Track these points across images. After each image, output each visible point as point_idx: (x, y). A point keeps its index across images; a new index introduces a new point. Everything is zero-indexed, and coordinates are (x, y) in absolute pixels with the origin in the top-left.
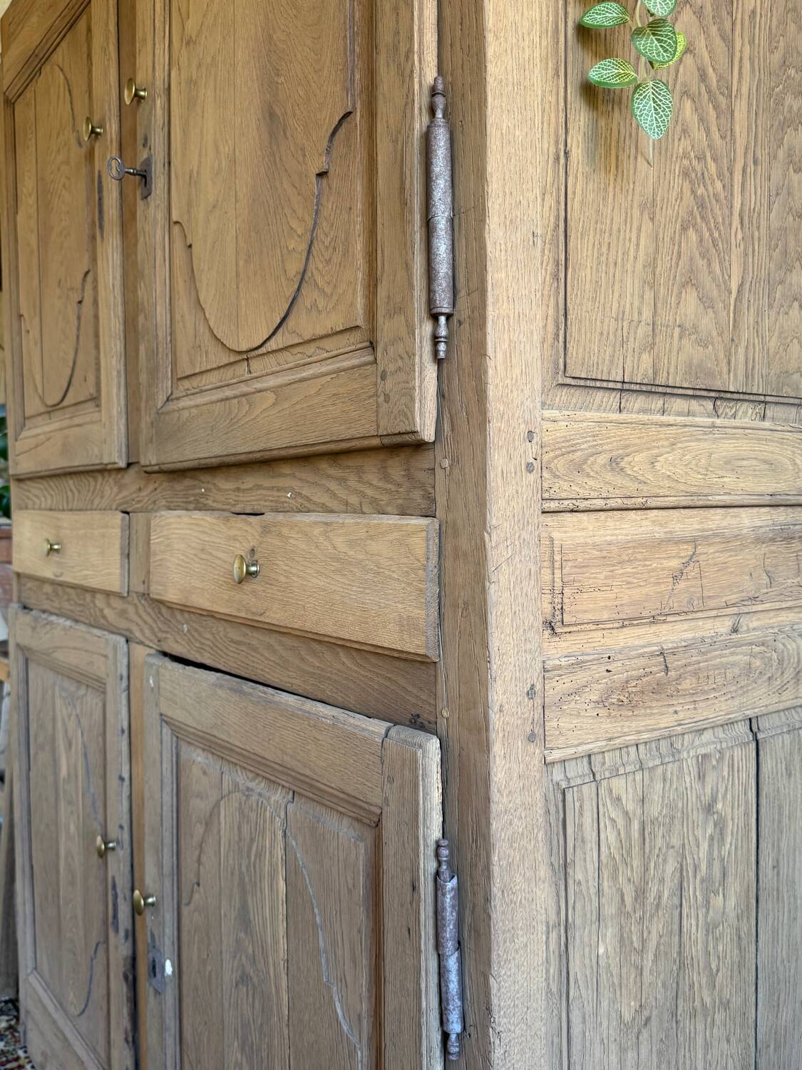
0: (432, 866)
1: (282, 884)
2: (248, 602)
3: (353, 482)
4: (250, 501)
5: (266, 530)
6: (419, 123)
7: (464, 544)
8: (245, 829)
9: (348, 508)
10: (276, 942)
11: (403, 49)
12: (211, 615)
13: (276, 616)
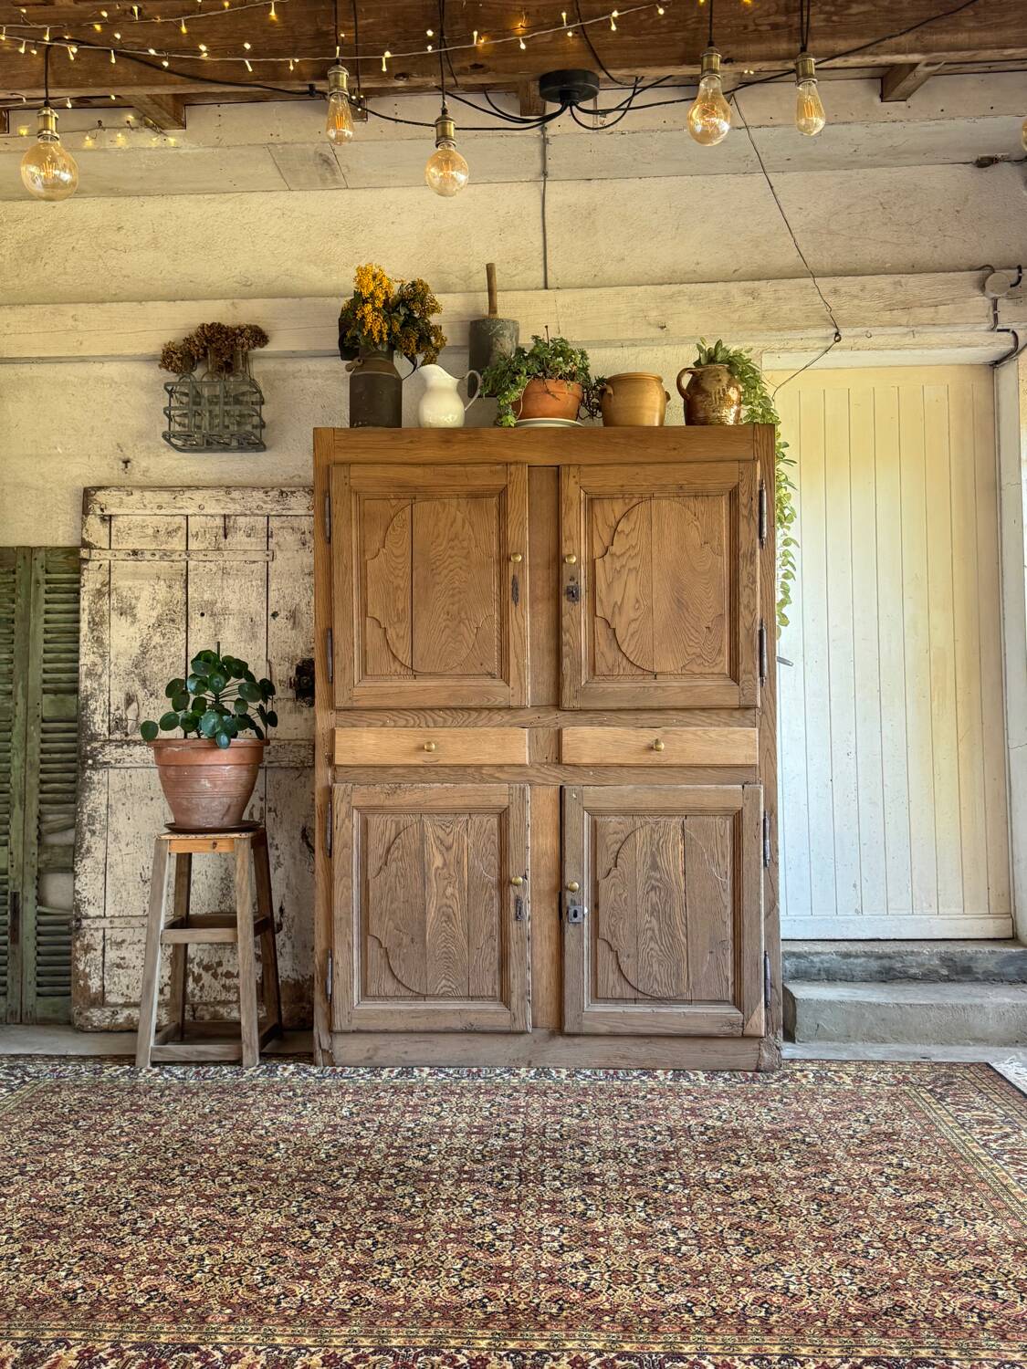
0: (762, 818)
1: (681, 847)
2: (653, 758)
3: (715, 717)
4: (651, 723)
5: (666, 732)
6: (758, 628)
7: (768, 734)
8: (656, 836)
9: (711, 725)
10: (676, 867)
11: (752, 607)
12: (621, 766)
13: (674, 761)
